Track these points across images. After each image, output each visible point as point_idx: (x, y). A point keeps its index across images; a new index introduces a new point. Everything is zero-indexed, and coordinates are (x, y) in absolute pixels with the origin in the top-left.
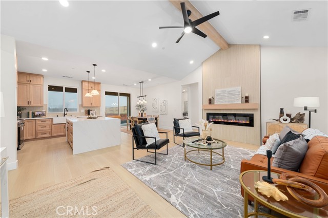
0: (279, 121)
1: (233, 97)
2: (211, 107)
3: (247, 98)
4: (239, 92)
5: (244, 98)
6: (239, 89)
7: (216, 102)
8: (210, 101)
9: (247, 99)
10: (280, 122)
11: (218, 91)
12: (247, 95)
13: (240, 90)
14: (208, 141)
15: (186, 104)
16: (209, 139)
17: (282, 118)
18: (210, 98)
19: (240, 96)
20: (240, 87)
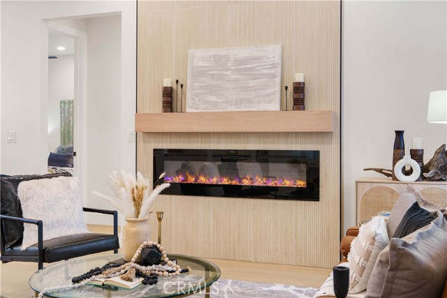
0: (391, 175)
1: (253, 83)
2: (172, 122)
3: (299, 89)
4: (274, 66)
5: (291, 89)
6: (273, 52)
7: (192, 103)
8: (170, 100)
9: (298, 97)
10: (395, 179)
11: (200, 56)
12: (299, 78)
13: (277, 60)
14: (143, 268)
15: (67, 111)
16: (152, 256)
17: (400, 164)
18: (167, 83)
19: (278, 80)
20: (278, 48)
